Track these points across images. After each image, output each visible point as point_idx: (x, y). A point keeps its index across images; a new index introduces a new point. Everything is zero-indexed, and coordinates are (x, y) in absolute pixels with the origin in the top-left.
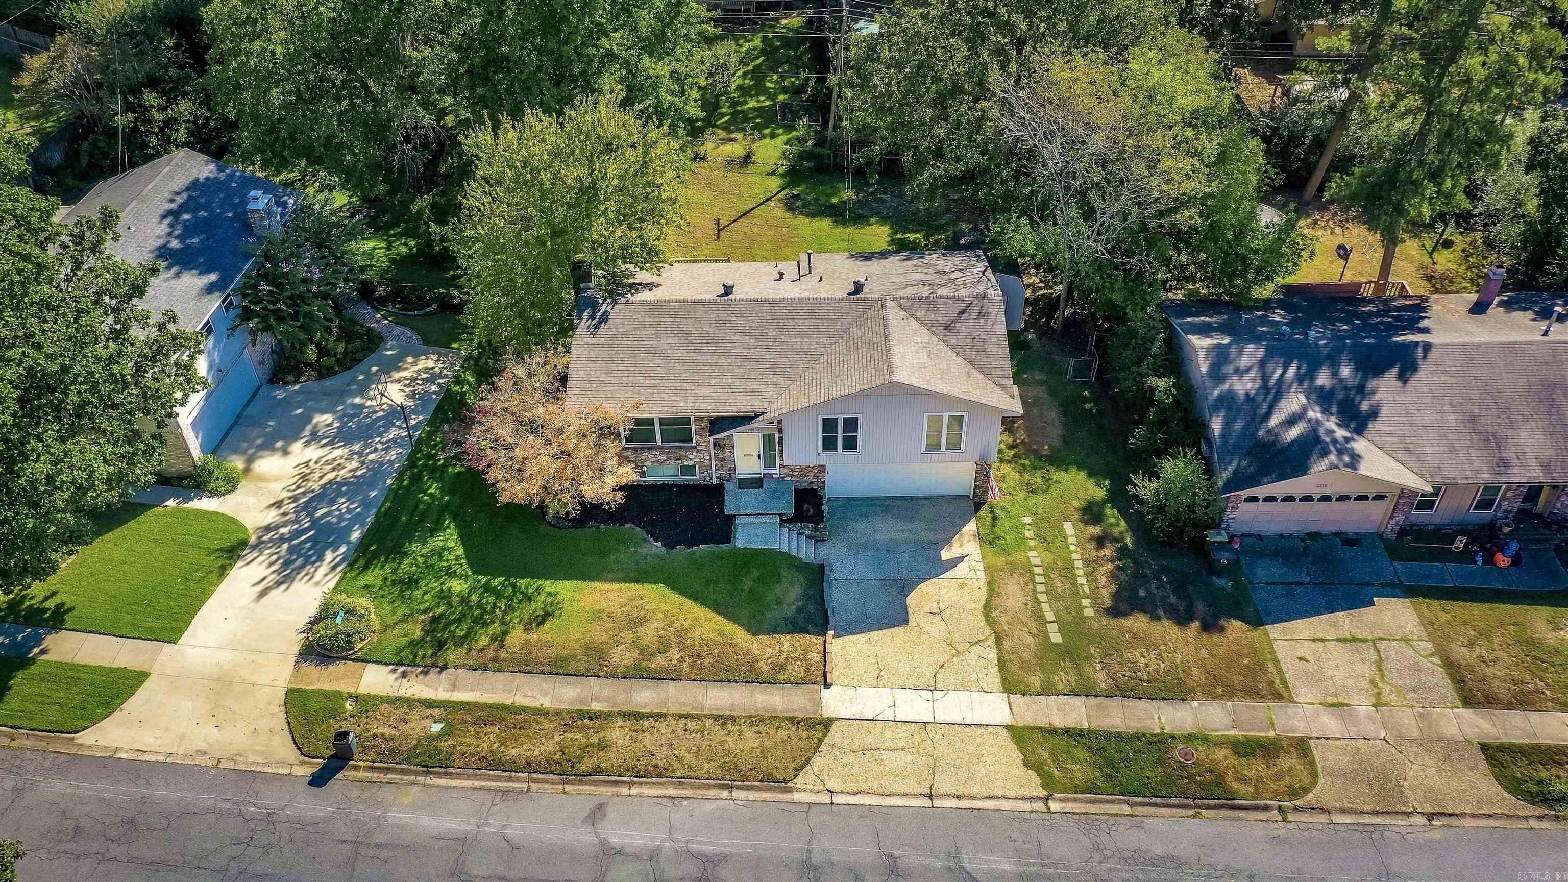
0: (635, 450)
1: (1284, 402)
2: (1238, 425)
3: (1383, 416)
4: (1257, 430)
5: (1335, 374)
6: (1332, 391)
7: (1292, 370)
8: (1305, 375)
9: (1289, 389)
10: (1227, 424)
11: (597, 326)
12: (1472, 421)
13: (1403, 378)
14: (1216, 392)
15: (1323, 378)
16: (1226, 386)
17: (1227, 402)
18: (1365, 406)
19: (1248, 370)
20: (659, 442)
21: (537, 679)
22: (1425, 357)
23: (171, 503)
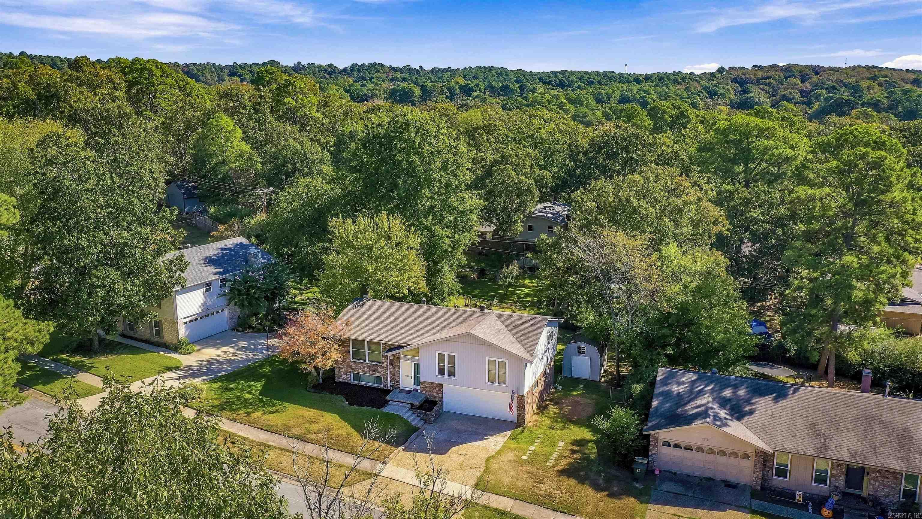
0: (355, 362)
1: (700, 399)
2: (667, 405)
3: (756, 415)
4: (677, 409)
5: (734, 393)
6: (730, 400)
7: (711, 386)
8: (716, 391)
9: (704, 394)
10: (661, 404)
11: (358, 307)
12: (813, 426)
13: (776, 400)
14: (661, 390)
15: (727, 393)
16: (669, 387)
17: (667, 395)
18: (747, 408)
19: (684, 383)
20: (367, 361)
21: (253, 429)
22: (794, 393)
23: (162, 353)
